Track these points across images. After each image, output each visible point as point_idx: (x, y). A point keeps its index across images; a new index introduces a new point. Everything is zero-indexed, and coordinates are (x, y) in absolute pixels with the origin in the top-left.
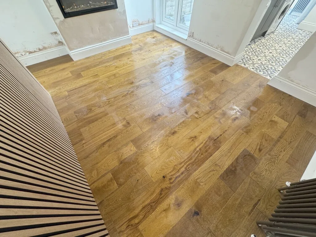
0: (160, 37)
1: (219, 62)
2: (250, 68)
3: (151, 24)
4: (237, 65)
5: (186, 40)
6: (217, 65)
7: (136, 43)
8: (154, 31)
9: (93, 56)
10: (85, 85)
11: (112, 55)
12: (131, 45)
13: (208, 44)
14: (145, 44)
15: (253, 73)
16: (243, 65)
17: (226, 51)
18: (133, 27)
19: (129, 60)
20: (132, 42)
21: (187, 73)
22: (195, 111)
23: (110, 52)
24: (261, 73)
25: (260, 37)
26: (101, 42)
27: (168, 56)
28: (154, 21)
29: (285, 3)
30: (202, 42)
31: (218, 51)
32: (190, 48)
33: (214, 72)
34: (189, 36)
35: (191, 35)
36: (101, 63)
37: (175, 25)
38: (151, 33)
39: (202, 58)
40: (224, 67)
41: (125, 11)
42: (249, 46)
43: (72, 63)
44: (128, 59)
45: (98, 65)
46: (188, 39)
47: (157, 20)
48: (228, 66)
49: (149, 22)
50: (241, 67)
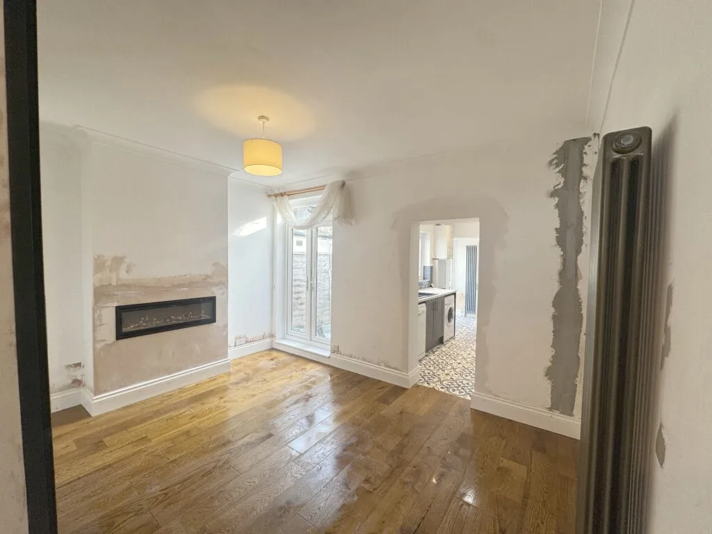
0: (283, 357)
1: (387, 385)
2: (438, 387)
3: (268, 340)
4: (417, 386)
5: (329, 357)
6: (387, 389)
7: (240, 371)
8: (273, 349)
9: (142, 402)
10: (110, 466)
11: (186, 396)
12: (229, 374)
13: (365, 360)
14: (257, 370)
15: (444, 394)
16: (426, 385)
17: (393, 366)
18: (235, 346)
19: (223, 400)
20: (231, 370)
21: (339, 409)
22: (363, 478)
23: (182, 390)
24: (457, 393)
25: (438, 345)
26: (170, 374)
27: (300, 385)
28: (272, 336)
29: (446, 307)
30: (354, 358)
31: (382, 368)
32: (335, 370)
33: (385, 400)
34: (333, 352)
35: (336, 350)
36: (158, 413)
37: (308, 338)
38: (267, 352)
39: (359, 382)
40: (398, 391)
41: (226, 326)
42: (427, 358)
43: (88, 420)
44: (222, 398)
45: (151, 418)
46: (332, 356)
47: (279, 334)
48: (404, 389)
49: (264, 337)
50: (425, 387)
